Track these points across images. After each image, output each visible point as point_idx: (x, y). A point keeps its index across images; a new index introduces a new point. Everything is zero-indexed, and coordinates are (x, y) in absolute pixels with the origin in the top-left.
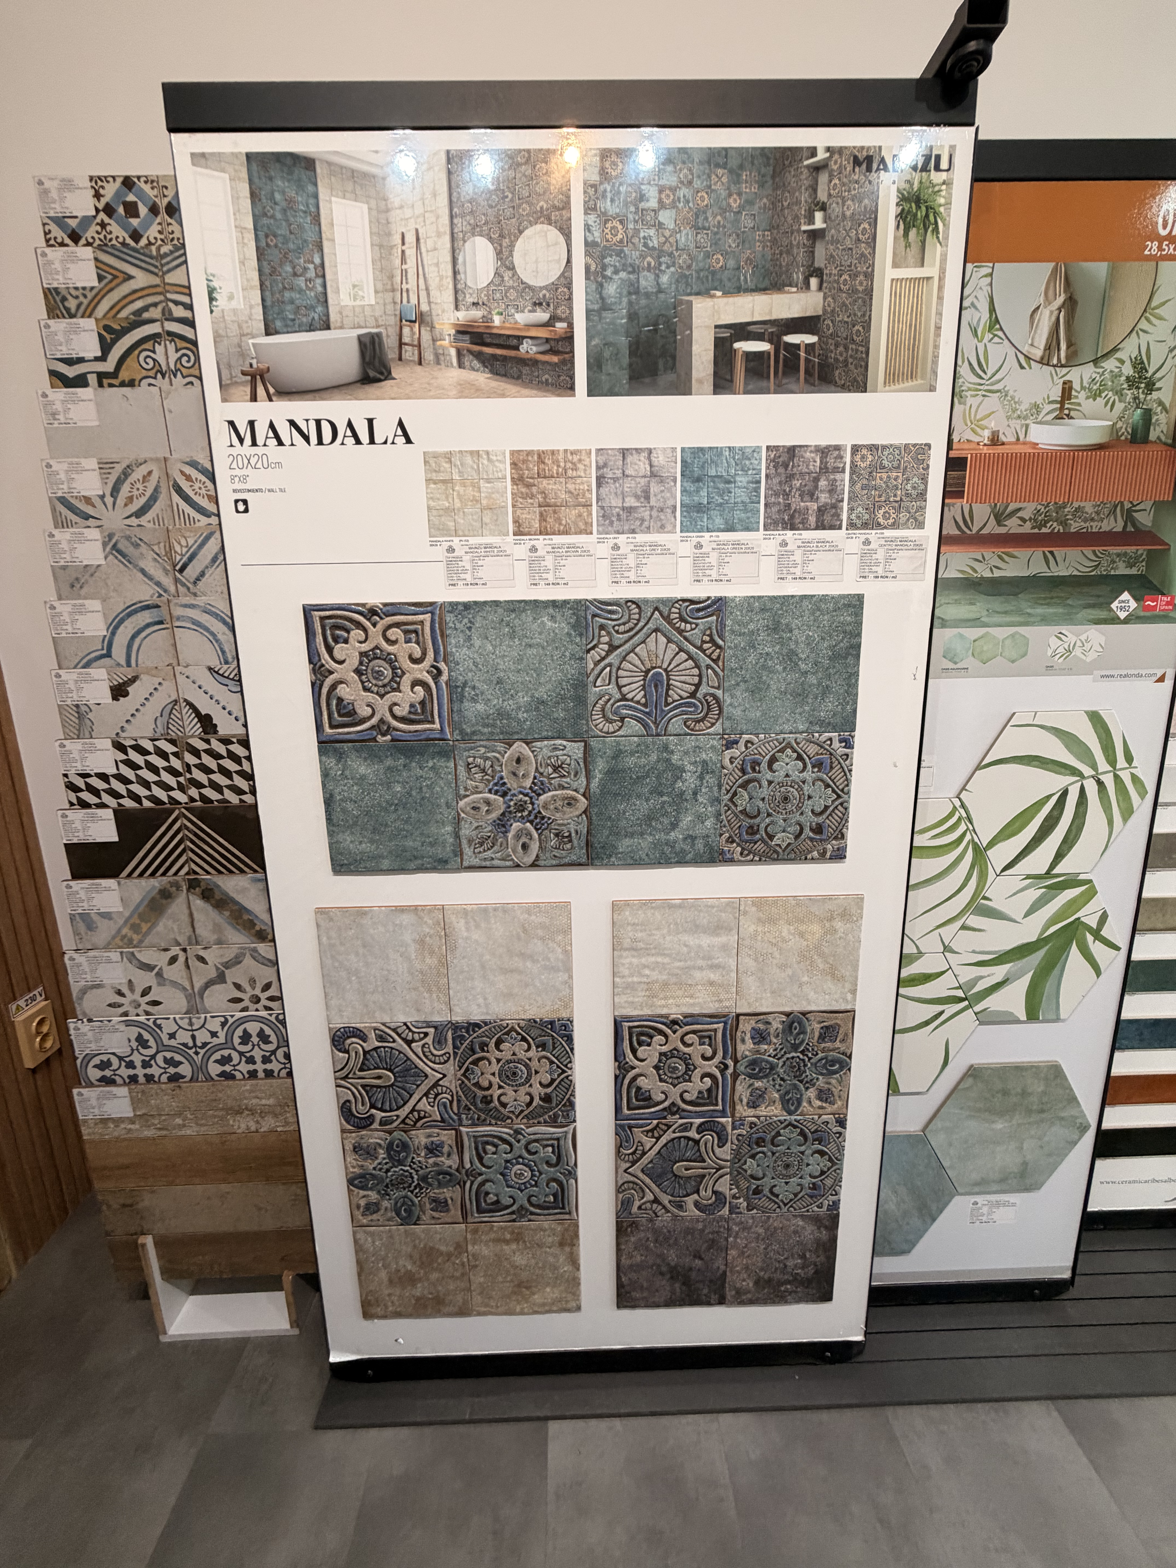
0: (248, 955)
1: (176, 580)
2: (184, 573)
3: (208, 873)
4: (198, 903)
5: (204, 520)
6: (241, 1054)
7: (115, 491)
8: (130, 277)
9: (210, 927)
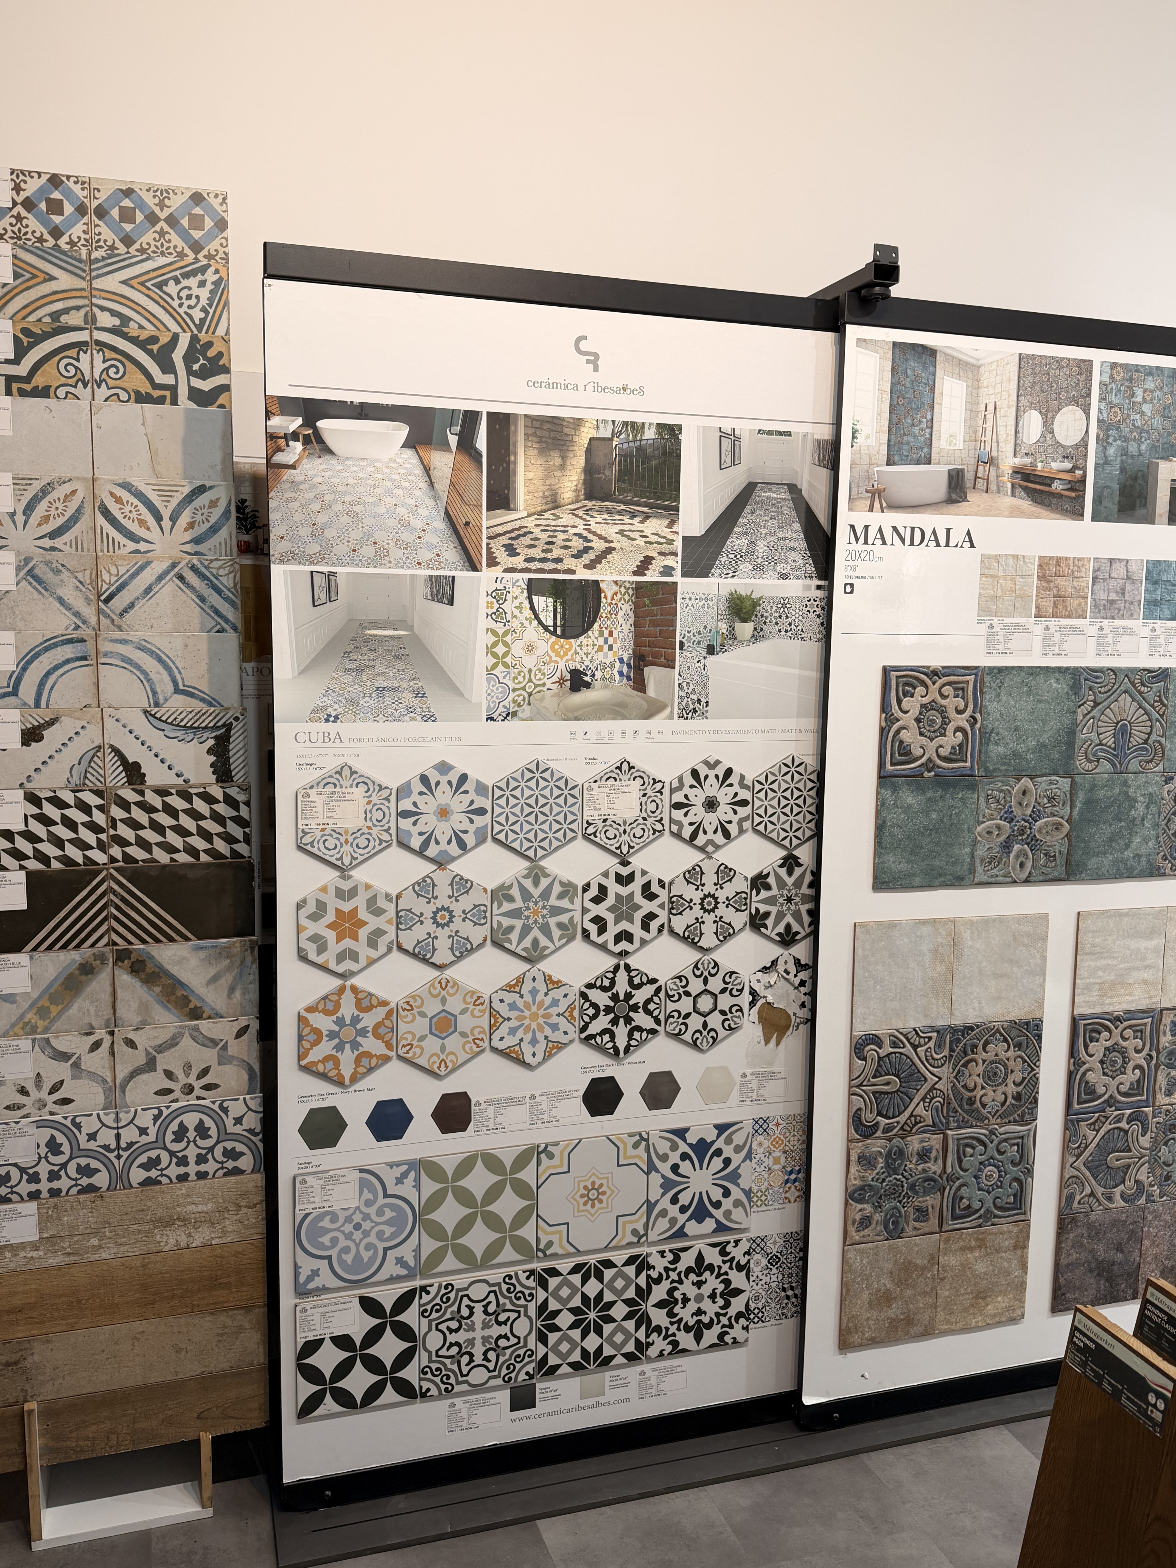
0: (187, 1034)
1: (99, 611)
2: (109, 604)
3: (130, 943)
4: (124, 978)
5: (132, 546)
6: (172, 1154)
7: (29, 509)
8: (52, 278)
9: (135, 1005)
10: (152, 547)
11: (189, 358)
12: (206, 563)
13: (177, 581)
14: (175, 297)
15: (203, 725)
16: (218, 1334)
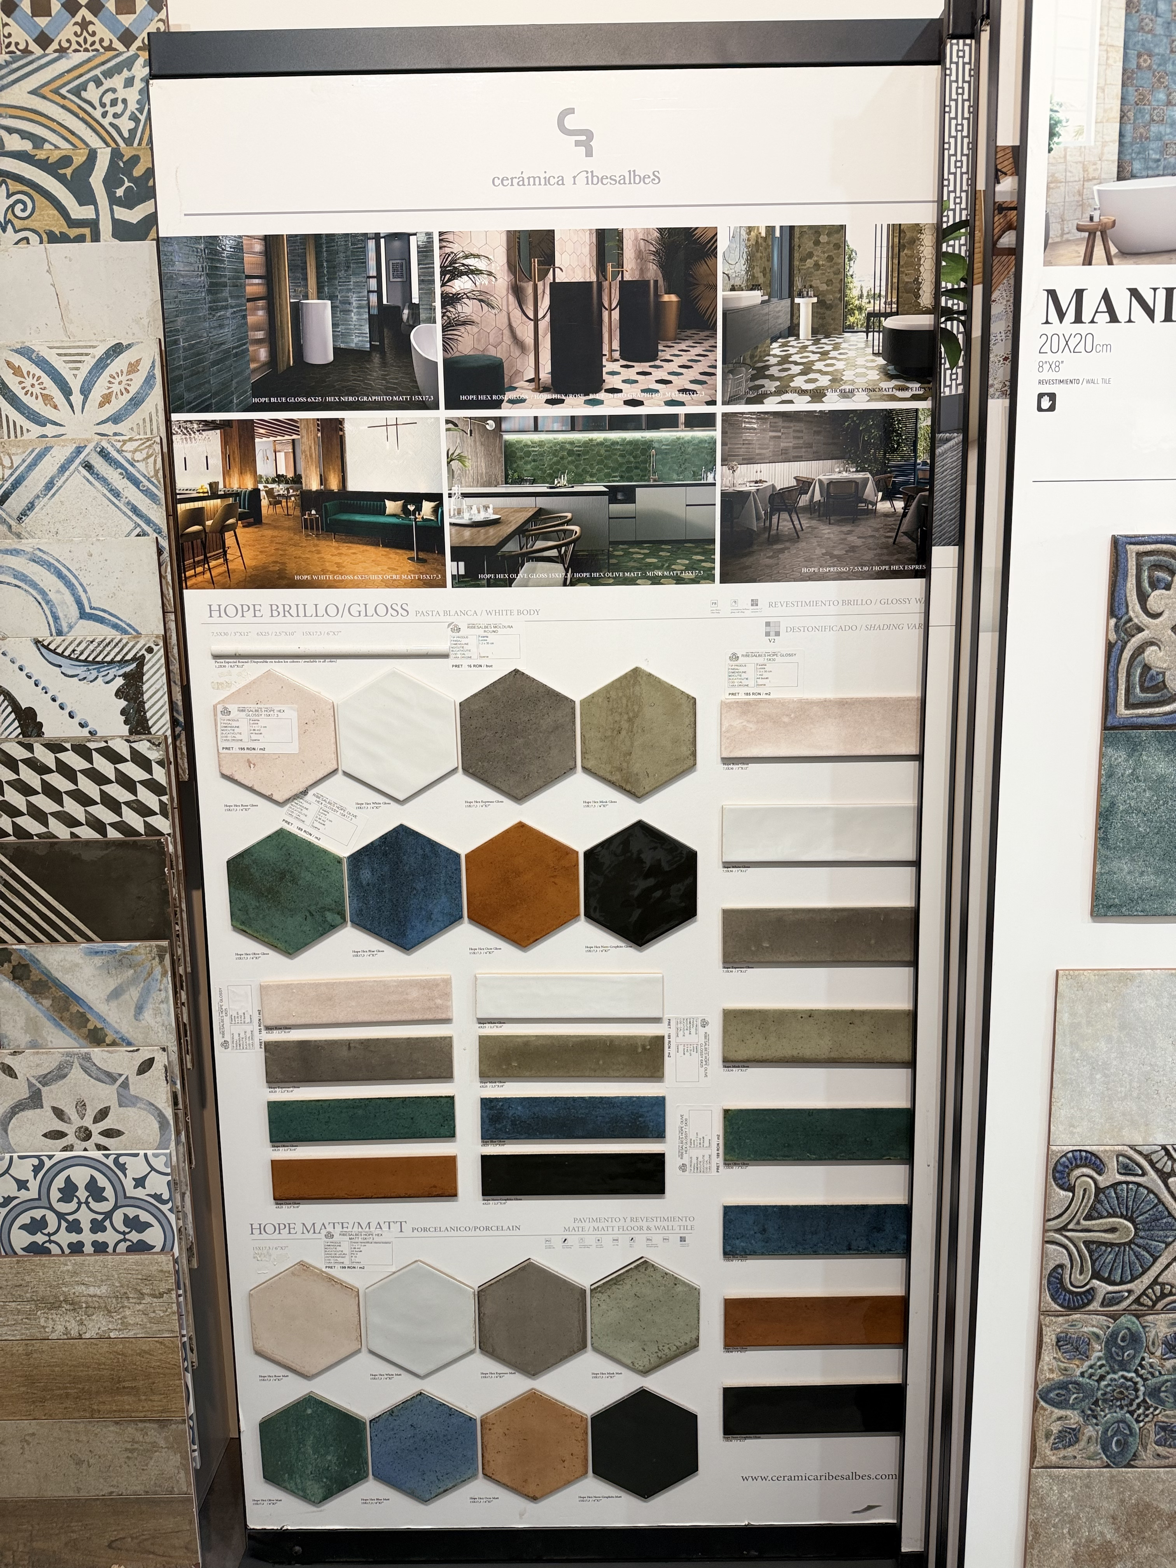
0: (76, 1064)
3: (20, 941)
5: (36, 430)
6: (61, 1216)
9: (21, 1022)
10: (60, 430)
11: (111, 182)
12: (118, 445)
13: (84, 472)
14: (97, 105)
15: (108, 659)
16: (126, 1450)
